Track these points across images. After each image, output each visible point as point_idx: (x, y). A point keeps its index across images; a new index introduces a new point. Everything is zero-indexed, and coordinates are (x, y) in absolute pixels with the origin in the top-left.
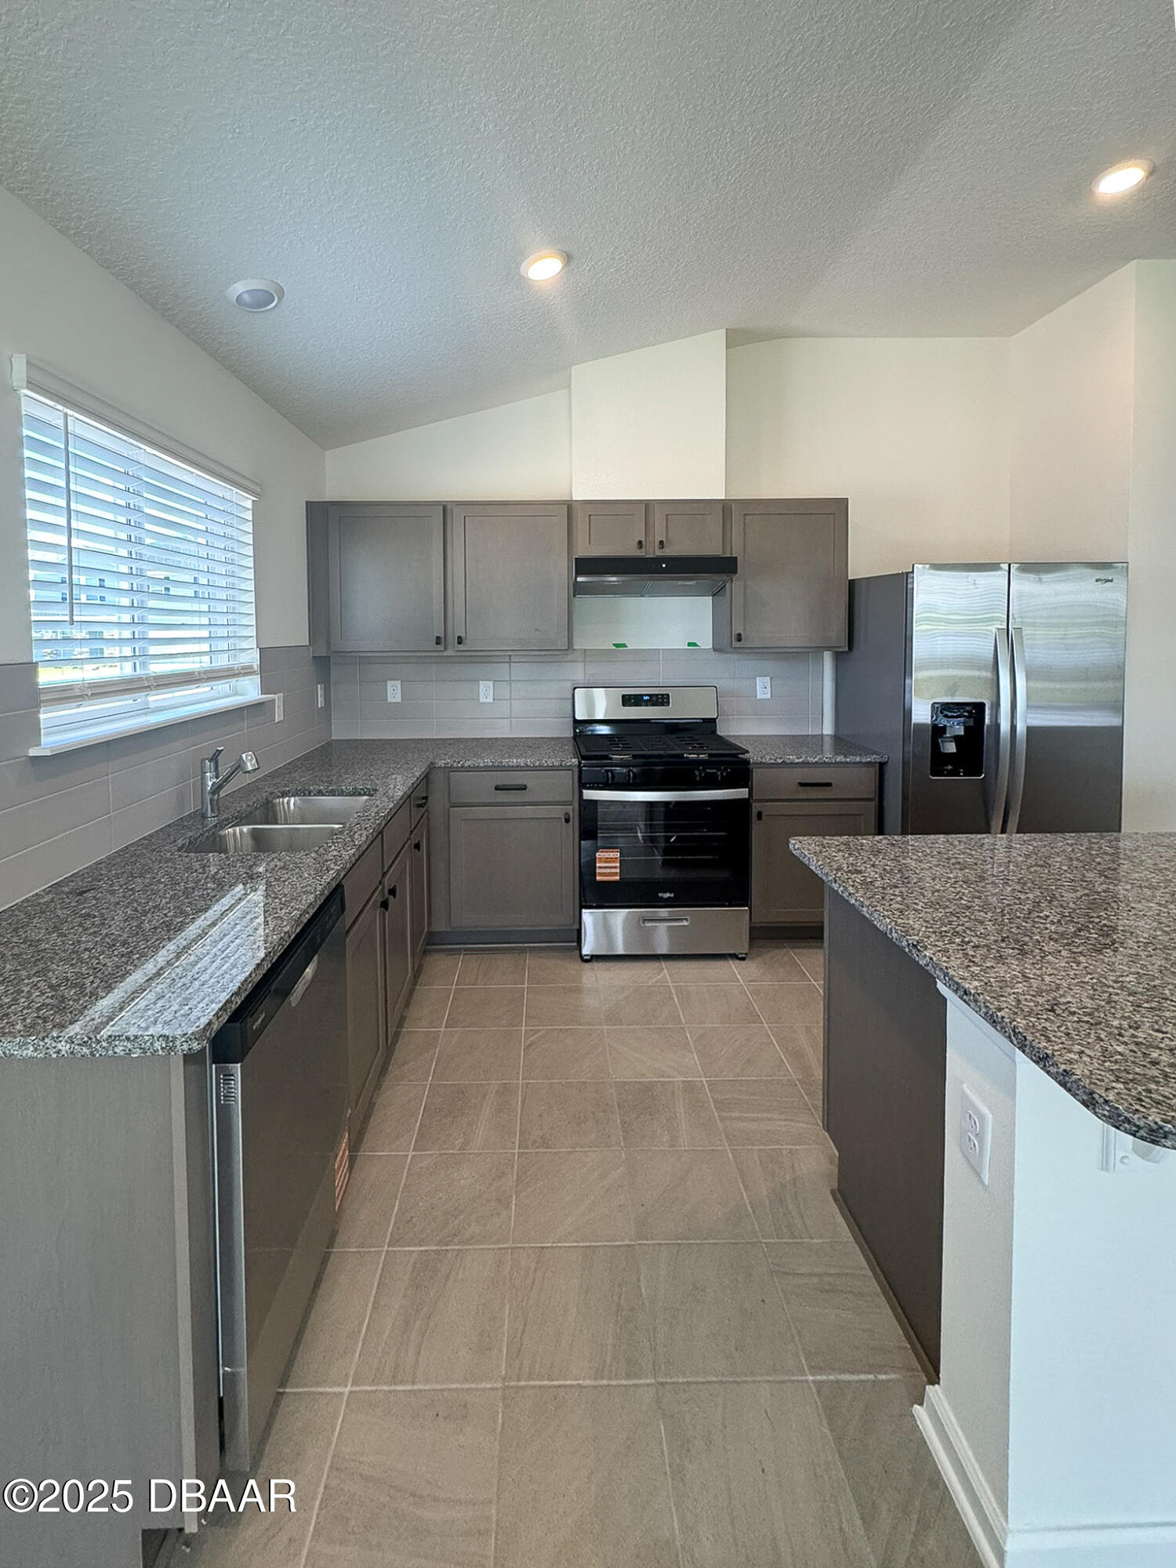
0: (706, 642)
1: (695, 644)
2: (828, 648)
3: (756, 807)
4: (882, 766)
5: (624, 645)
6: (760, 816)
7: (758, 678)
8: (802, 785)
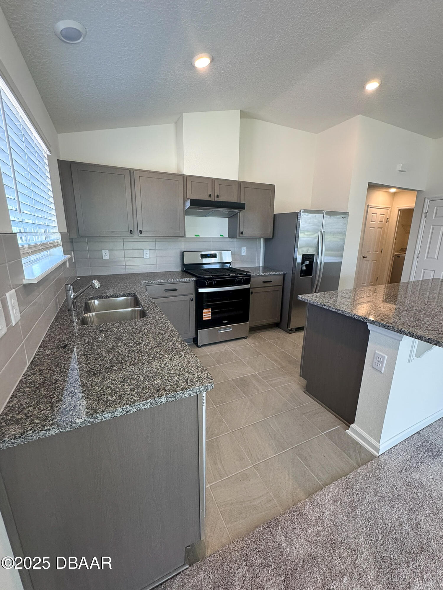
0: (226, 235)
1: (222, 236)
2: (262, 237)
3: (251, 290)
4: (284, 274)
5: (198, 235)
6: (252, 293)
7: (242, 248)
8: (263, 282)
